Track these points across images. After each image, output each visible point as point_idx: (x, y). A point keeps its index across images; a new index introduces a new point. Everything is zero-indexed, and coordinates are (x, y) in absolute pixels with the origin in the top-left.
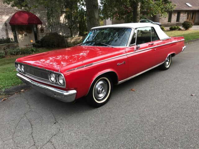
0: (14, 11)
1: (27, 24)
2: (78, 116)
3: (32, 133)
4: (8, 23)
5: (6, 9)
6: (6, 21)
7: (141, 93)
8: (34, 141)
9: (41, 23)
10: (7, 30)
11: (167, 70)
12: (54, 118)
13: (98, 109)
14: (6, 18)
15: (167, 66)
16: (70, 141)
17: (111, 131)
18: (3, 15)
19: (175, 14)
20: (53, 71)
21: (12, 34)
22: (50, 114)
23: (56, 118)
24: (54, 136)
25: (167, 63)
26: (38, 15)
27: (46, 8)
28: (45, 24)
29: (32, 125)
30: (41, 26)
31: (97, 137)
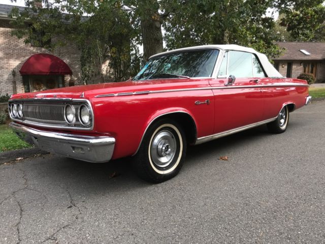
0: (29, 53)
1: (48, 73)
2: (118, 196)
3: (19, 223)
4: (17, 71)
5: (16, 50)
6: (15, 68)
7: (239, 162)
8: (19, 237)
9: (70, 73)
10: (14, 83)
11: (282, 134)
12: (69, 199)
13: (159, 185)
14: (15, 63)
15: (282, 126)
16: (97, 237)
17: (183, 221)
18: (11, 58)
19: (283, 66)
20: (71, 99)
21: (23, 89)
22: (63, 193)
23: (75, 198)
24: (63, 228)
25: (282, 121)
26: (67, 61)
27: (79, 49)
28: (77, 76)
29: (22, 211)
30: (70, 78)
31: (154, 230)
